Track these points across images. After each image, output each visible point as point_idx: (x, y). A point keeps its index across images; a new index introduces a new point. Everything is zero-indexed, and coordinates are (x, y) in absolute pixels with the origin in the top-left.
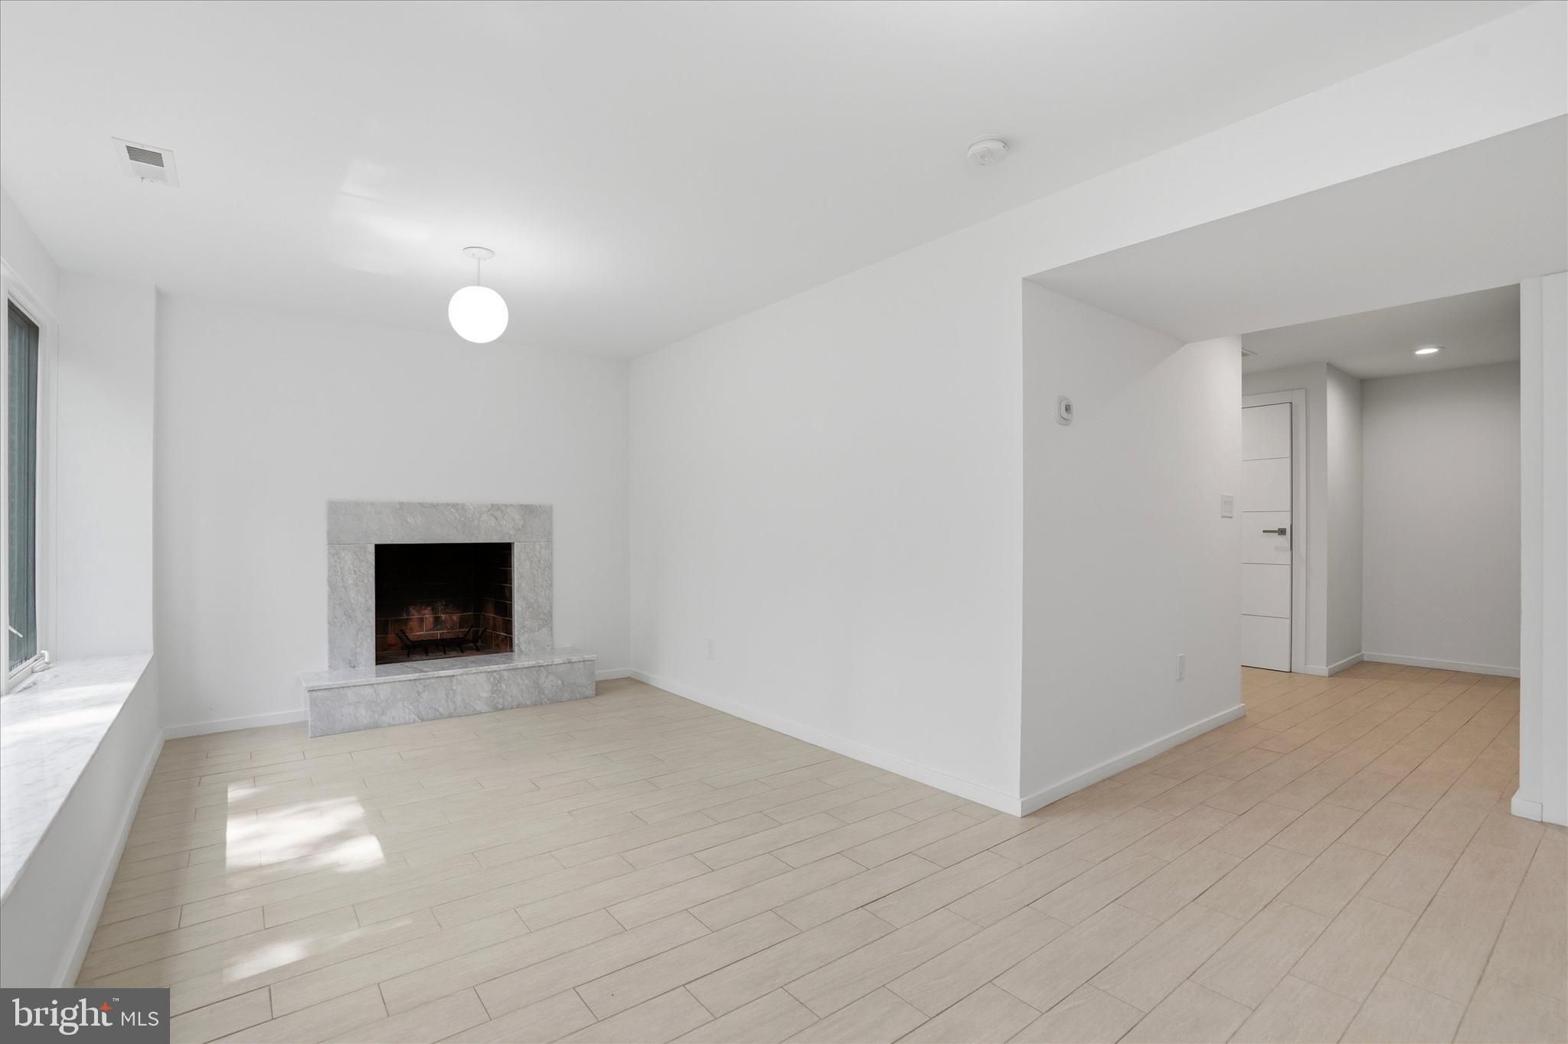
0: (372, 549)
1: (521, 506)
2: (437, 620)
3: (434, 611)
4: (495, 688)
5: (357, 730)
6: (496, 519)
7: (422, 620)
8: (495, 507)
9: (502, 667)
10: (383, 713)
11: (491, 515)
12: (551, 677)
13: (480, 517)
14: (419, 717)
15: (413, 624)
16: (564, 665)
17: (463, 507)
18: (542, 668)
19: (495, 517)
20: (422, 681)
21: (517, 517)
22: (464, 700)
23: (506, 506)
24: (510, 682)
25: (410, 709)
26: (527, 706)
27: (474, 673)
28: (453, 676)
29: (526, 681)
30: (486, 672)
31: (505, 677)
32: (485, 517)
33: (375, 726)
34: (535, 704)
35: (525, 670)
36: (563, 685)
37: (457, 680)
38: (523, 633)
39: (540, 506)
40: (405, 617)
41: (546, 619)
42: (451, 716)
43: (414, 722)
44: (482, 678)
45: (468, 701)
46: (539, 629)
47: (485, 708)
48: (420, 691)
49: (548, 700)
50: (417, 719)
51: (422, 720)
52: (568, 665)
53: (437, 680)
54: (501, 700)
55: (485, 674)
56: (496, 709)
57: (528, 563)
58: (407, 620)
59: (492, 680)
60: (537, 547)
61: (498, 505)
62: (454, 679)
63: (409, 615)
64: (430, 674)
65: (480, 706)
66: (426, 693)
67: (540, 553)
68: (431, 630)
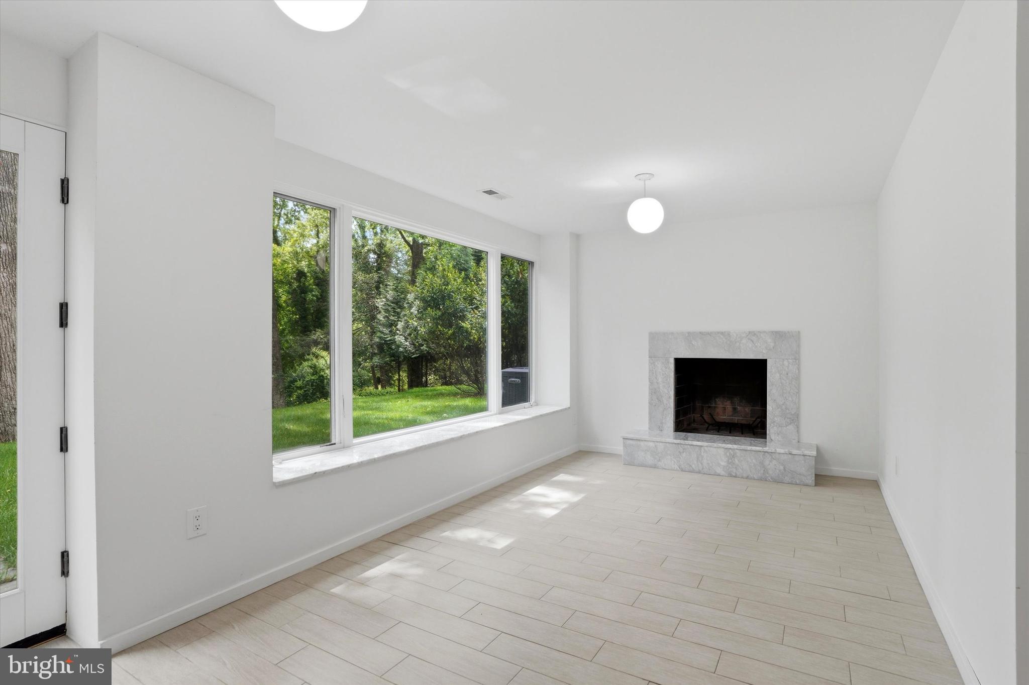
0: (672, 361)
1: (773, 332)
2: (734, 409)
3: (732, 403)
4: (730, 461)
5: (646, 466)
6: (753, 341)
7: (725, 409)
8: (752, 333)
9: (735, 446)
10: (659, 460)
11: (749, 339)
12: (774, 462)
13: (741, 341)
14: (679, 467)
15: (719, 410)
16: (785, 455)
17: (729, 334)
18: (766, 453)
19: (751, 340)
20: (682, 445)
21: (769, 340)
22: (708, 463)
23: (760, 332)
24: (742, 459)
25: (674, 462)
26: (754, 479)
27: (715, 447)
28: (702, 446)
29: (754, 461)
30: (723, 448)
31: (738, 454)
32: (744, 341)
33: (655, 467)
34: (760, 479)
35: (753, 453)
36: (785, 469)
37: (704, 449)
38: (773, 427)
39: (788, 332)
40: (713, 405)
41: (795, 419)
42: (699, 472)
43: (677, 470)
44: (721, 451)
45: (711, 465)
46: (787, 426)
47: (723, 473)
48: (682, 451)
49: (772, 478)
50: (678, 468)
51: (682, 470)
52: (790, 456)
53: (692, 446)
54: (734, 470)
55: (723, 450)
56: (730, 475)
57: (778, 375)
58: (715, 407)
59: (728, 454)
60: (786, 363)
61: (754, 332)
62: (703, 447)
63: (716, 405)
64: (690, 442)
65: (719, 470)
66: (685, 453)
67: (788, 367)
68: (730, 416)
